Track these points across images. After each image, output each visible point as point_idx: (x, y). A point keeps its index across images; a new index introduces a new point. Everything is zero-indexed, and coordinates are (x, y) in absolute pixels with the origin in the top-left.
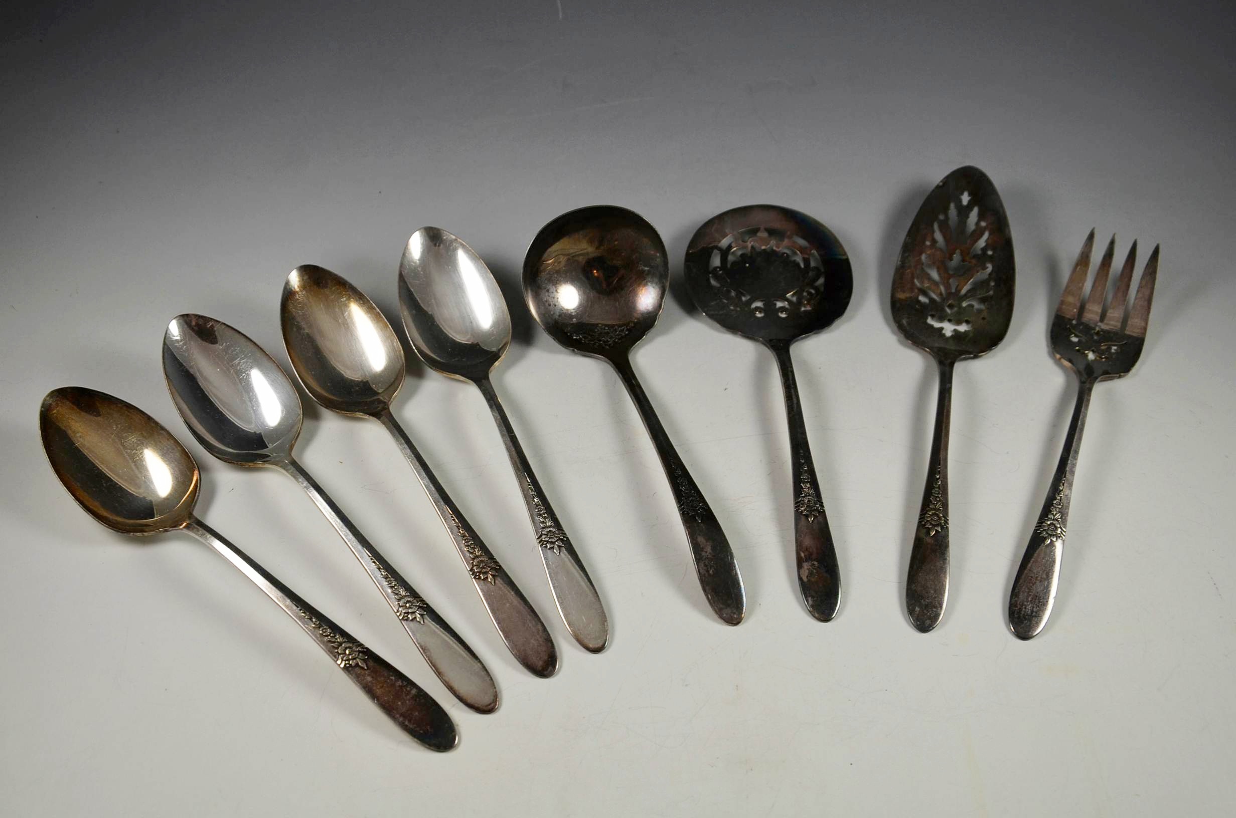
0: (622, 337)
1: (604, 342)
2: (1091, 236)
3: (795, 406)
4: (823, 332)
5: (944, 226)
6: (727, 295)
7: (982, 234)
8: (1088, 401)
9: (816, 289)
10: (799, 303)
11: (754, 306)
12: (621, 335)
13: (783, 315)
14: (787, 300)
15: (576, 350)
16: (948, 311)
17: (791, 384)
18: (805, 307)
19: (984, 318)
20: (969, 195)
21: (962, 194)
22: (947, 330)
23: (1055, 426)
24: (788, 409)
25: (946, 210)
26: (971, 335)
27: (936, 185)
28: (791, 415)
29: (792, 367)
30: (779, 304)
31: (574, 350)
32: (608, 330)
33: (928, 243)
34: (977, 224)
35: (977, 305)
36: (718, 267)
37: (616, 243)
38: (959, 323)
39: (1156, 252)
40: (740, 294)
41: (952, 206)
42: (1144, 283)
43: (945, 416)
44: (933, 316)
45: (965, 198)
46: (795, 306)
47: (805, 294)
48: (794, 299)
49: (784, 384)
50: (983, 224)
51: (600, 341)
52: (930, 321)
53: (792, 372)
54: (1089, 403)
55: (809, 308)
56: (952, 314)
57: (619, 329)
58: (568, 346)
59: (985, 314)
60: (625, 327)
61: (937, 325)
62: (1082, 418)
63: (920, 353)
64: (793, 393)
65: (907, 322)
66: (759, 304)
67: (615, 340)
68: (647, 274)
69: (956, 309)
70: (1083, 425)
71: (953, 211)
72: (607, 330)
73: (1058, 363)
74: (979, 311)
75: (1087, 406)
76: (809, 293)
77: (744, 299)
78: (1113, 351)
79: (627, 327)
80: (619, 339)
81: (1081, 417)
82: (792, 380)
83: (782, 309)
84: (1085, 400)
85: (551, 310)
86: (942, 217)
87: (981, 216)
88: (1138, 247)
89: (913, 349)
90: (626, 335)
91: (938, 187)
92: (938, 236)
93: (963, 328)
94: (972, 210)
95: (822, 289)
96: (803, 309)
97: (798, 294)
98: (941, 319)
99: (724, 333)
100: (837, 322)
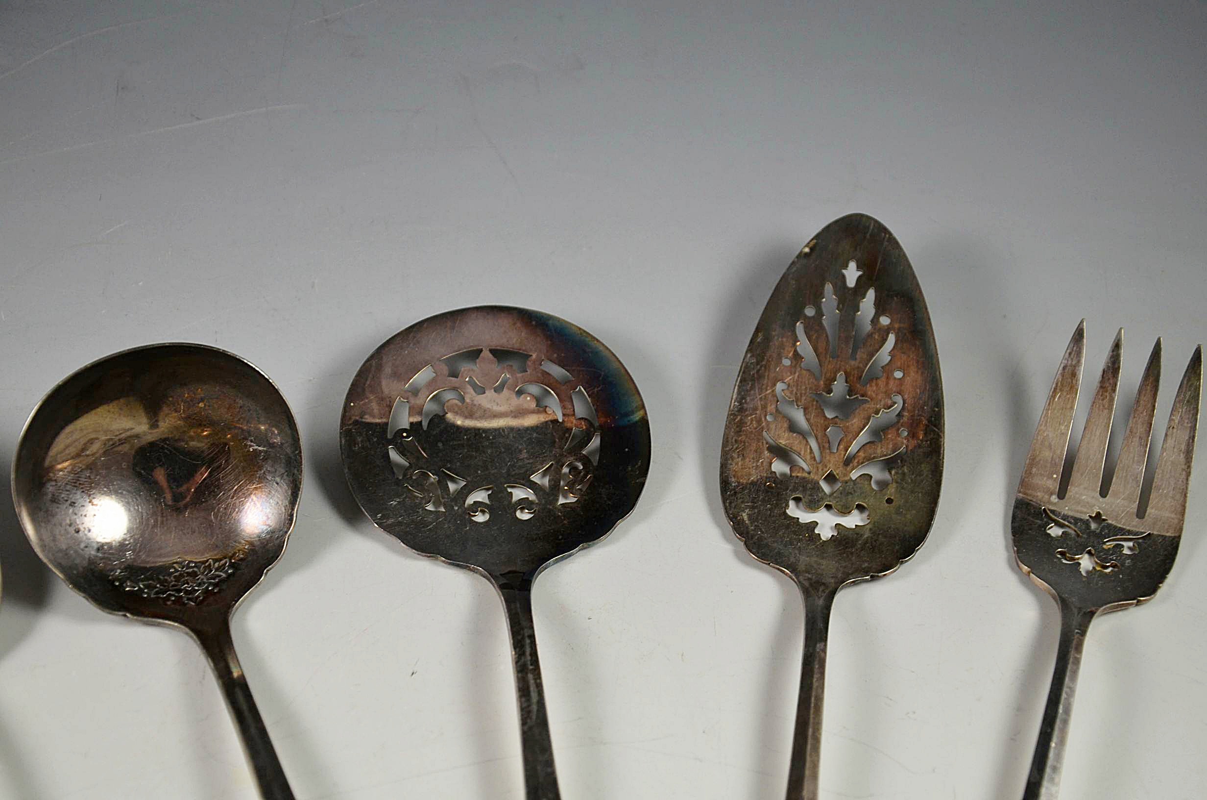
0: (222, 581)
1: (187, 592)
2: (1079, 336)
3: (534, 707)
4: (596, 546)
5: (814, 328)
6: (419, 484)
7: (884, 340)
8: (1077, 661)
9: (586, 460)
10: (555, 489)
11: (470, 500)
12: (220, 576)
13: (524, 516)
14: (533, 486)
15: (128, 615)
16: (826, 488)
17: (529, 663)
18: (565, 497)
19: (889, 501)
20: (859, 268)
21: (846, 266)
22: (823, 525)
23: (1020, 709)
24: (522, 715)
25: (816, 298)
26: (867, 534)
27: (797, 253)
28: (526, 728)
29: (532, 628)
30: (518, 494)
31: (125, 616)
32: (195, 569)
33: (786, 362)
34: (875, 321)
35: (876, 473)
36: (405, 430)
37: (201, 405)
38: (845, 511)
39: (1197, 360)
40: (444, 479)
41: (829, 288)
42: (1177, 419)
43: (812, 711)
44: (797, 500)
45: (852, 274)
46: (549, 494)
47: (565, 470)
48: (546, 482)
49: (517, 663)
50: (885, 321)
51: (179, 591)
52: (793, 510)
53: (532, 637)
54: (1078, 668)
55: (572, 499)
56: (832, 494)
57: (216, 565)
58: (115, 610)
59: (891, 491)
60: (227, 560)
61: (805, 517)
62: (1065, 699)
63: (774, 576)
64: (532, 682)
65: (749, 516)
66: (480, 496)
67: (207, 587)
68: (265, 459)
69: (838, 485)
70: (1067, 712)
71: (829, 298)
72: (192, 567)
73: (1025, 581)
74: (883, 485)
75: (1075, 672)
76: (573, 469)
77: (452, 487)
78: (1126, 551)
79: (230, 560)
80: (216, 585)
81: (1064, 696)
82: (531, 655)
83: (524, 504)
84: (1071, 660)
85: (81, 542)
86: (810, 312)
87: (881, 307)
88: (1163, 353)
89: (761, 569)
90: (229, 575)
91: (801, 256)
92: (804, 346)
93: (853, 520)
94: (863, 296)
95: (595, 460)
96: (562, 501)
97: (554, 472)
98: (813, 506)
99: (415, 559)
100: (622, 525)
